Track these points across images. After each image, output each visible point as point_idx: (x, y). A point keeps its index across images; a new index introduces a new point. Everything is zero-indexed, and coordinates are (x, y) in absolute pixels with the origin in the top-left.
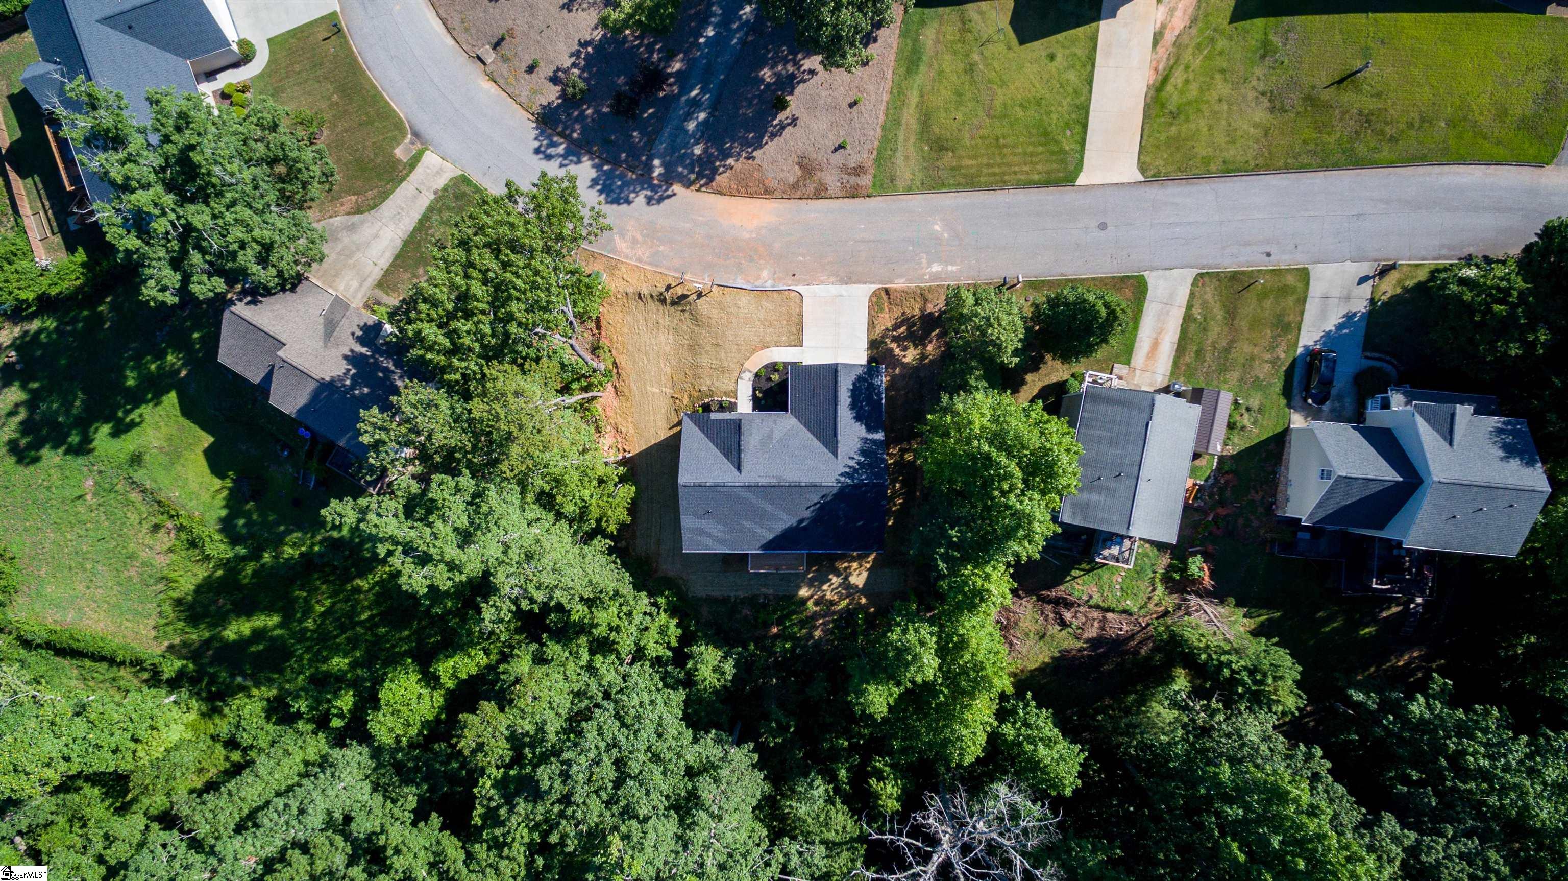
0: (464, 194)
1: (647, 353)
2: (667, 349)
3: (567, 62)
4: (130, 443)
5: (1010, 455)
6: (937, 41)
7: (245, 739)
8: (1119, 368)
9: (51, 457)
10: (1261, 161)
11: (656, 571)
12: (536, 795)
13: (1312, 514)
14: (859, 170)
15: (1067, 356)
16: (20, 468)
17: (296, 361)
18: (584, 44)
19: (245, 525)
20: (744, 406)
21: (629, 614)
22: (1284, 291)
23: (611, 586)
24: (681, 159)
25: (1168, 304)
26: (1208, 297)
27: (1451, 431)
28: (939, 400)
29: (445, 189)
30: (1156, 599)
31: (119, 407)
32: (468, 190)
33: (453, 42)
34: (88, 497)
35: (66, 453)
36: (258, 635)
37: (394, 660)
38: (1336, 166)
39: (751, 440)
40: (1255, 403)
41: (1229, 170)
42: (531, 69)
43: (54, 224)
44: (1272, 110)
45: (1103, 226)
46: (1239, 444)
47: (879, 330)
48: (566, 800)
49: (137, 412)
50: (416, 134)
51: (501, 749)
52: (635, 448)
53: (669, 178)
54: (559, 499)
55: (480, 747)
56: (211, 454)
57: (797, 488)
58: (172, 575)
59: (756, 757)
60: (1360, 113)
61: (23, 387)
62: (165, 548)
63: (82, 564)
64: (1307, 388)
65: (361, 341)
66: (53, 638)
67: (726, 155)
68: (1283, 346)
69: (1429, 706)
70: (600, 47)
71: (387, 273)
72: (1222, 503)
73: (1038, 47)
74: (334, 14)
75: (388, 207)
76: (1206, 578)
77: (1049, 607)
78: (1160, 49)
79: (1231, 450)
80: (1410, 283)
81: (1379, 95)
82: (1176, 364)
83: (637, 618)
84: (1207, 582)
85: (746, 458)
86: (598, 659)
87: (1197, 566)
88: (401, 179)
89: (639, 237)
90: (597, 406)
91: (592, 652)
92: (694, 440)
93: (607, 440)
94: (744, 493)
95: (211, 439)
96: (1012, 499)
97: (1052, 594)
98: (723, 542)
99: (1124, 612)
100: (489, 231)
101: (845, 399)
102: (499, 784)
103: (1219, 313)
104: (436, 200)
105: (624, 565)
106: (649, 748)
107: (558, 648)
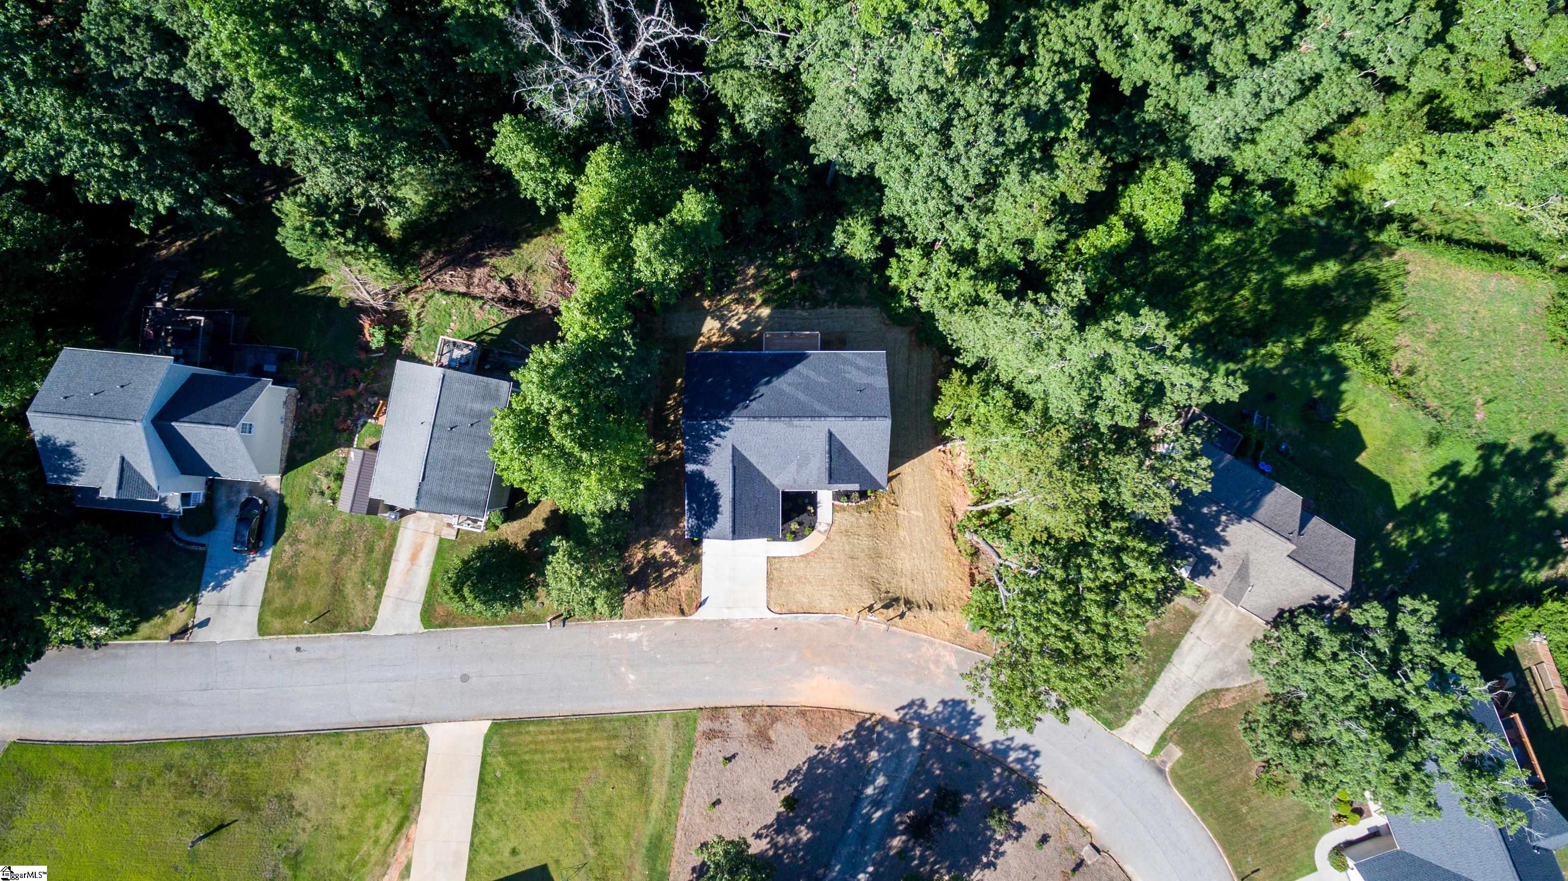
0: (1110, 710)
1: (923, 548)
2: (903, 554)
3: (1008, 846)
4: (1441, 456)
5: (561, 448)
6: (630, 869)
7: (1314, 165)
8: (451, 535)
9: (1520, 441)
10: (304, 745)
11: (912, 332)
12: (1028, 112)
13: (261, 390)
14: (711, 735)
15: (503, 548)
16: (1550, 430)
17: (1275, 539)
18: (991, 865)
19: (1322, 374)
20: (825, 497)
21: (938, 289)
22: (284, 613)
23: (956, 317)
24: (890, 746)
25: (400, 600)
26: (359, 607)
27: (122, 472)
28: (632, 503)
29: (1130, 715)
30: (417, 306)
31: (1453, 493)
32: (1106, 714)
33: (1127, 868)
34: (1480, 402)
35: (1505, 446)
36: (1305, 266)
37: (1170, 242)
38: (228, 740)
39: (819, 462)
40: (316, 500)
41: (336, 735)
42: (1044, 839)
43: (1529, 679)
44: (291, 797)
45: (465, 678)
46: (332, 459)
47: (690, 574)
48: (999, 108)
49: (1435, 487)
50: (1161, 771)
51: (1064, 156)
52: (933, 455)
53: (903, 727)
54: (1009, 403)
55: (1084, 158)
56: (1359, 445)
57: (775, 415)
58: (1393, 325)
59: (812, 150)
60: (201, 794)
61: (1552, 512)
62: (1401, 352)
63: (1484, 335)
64: (264, 514)
65: (1211, 560)
66: (1509, 263)
67: (845, 750)
68: (285, 557)
69: (154, 202)
70: (975, 862)
71: (1186, 629)
72: (350, 400)
73: (527, 863)
75: (1187, 696)
76: (367, 326)
77: (522, 297)
78: (403, 860)
79: (340, 453)
80: (158, 620)
81: (182, 813)
82: (394, 539)
83: (930, 286)
84: (366, 322)
85: (823, 444)
86: (968, 245)
87: (375, 338)
88: (1172, 725)
89: (932, 667)
90: (972, 496)
91: (974, 251)
92: (876, 462)
93: (962, 462)
94: (824, 409)
95: (1359, 460)
96: (559, 405)
97: (518, 311)
98: (846, 361)
99: (448, 293)
100: (1085, 672)
101: (725, 505)
102: (1065, 122)
103: (349, 590)
104: (1137, 704)
105: (944, 338)
106: (918, 158)
107: (1009, 256)
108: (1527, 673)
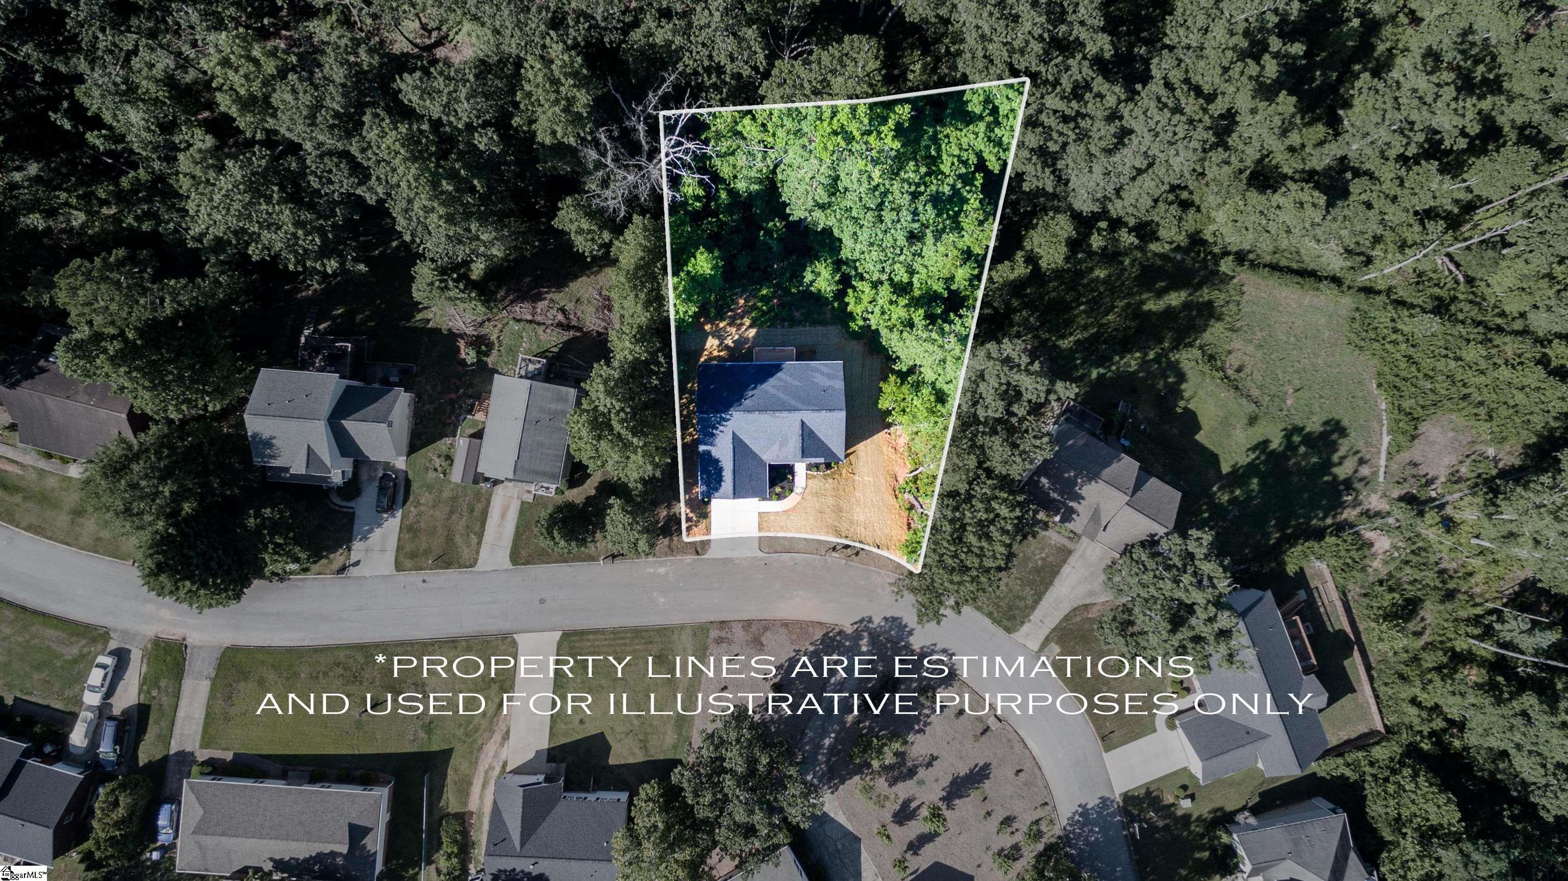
0: (1009, 619)
1: (873, 506)
2: (858, 510)
4: (1258, 433)
5: (619, 435)
6: (664, 734)
7: (1174, 209)
8: (529, 498)
9: (1314, 425)
10: (431, 648)
11: (865, 344)
12: (936, 200)
13: (398, 396)
14: (719, 640)
15: (569, 507)
16: (1337, 417)
17: (1116, 493)
18: (921, 731)
19: (1169, 377)
20: (800, 468)
21: (883, 313)
22: (413, 555)
23: (895, 335)
25: (495, 546)
26: (466, 551)
27: (309, 454)
28: (663, 473)
29: (1023, 623)
30: (496, 331)
31: (1264, 462)
32: (1005, 623)
33: (1021, 732)
34: (1291, 391)
35: (1303, 429)
36: (1160, 294)
39: (794, 442)
40: (431, 475)
41: (452, 642)
43: (1316, 595)
45: (542, 601)
46: (443, 445)
47: (703, 525)
48: (915, 196)
49: (1249, 460)
51: (968, 222)
52: (882, 436)
53: (856, 637)
54: (933, 398)
56: (1197, 427)
57: (762, 410)
58: (1229, 334)
59: (788, 211)
60: (361, 682)
61: (1335, 477)
62: (1234, 354)
63: (1297, 340)
64: (395, 485)
65: (1072, 511)
66: (1316, 285)
68: (411, 516)
69: (324, 265)
71: (1064, 561)
72: (452, 402)
73: (591, 729)
74: (1106, 751)
75: (1065, 609)
76: (462, 347)
77: (574, 323)
78: (504, 728)
79: (448, 441)
80: (324, 561)
82: (488, 502)
83: (877, 310)
84: (462, 344)
85: (798, 430)
86: (905, 279)
87: (469, 355)
88: (1054, 630)
89: (880, 591)
90: (909, 466)
91: (911, 284)
92: (836, 443)
93: (903, 441)
94: (799, 405)
95: (1197, 437)
96: (618, 406)
97: (572, 333)
98: (814, 369)
99: (519, 321)
100: (968, 579)
101: (728, 475)
102: (966, 201)
103: (458, 539)
104: (1028, 616)
105: (887, 350)
106: (861, 227)
107: (935, 287)
108: (1315, 591)
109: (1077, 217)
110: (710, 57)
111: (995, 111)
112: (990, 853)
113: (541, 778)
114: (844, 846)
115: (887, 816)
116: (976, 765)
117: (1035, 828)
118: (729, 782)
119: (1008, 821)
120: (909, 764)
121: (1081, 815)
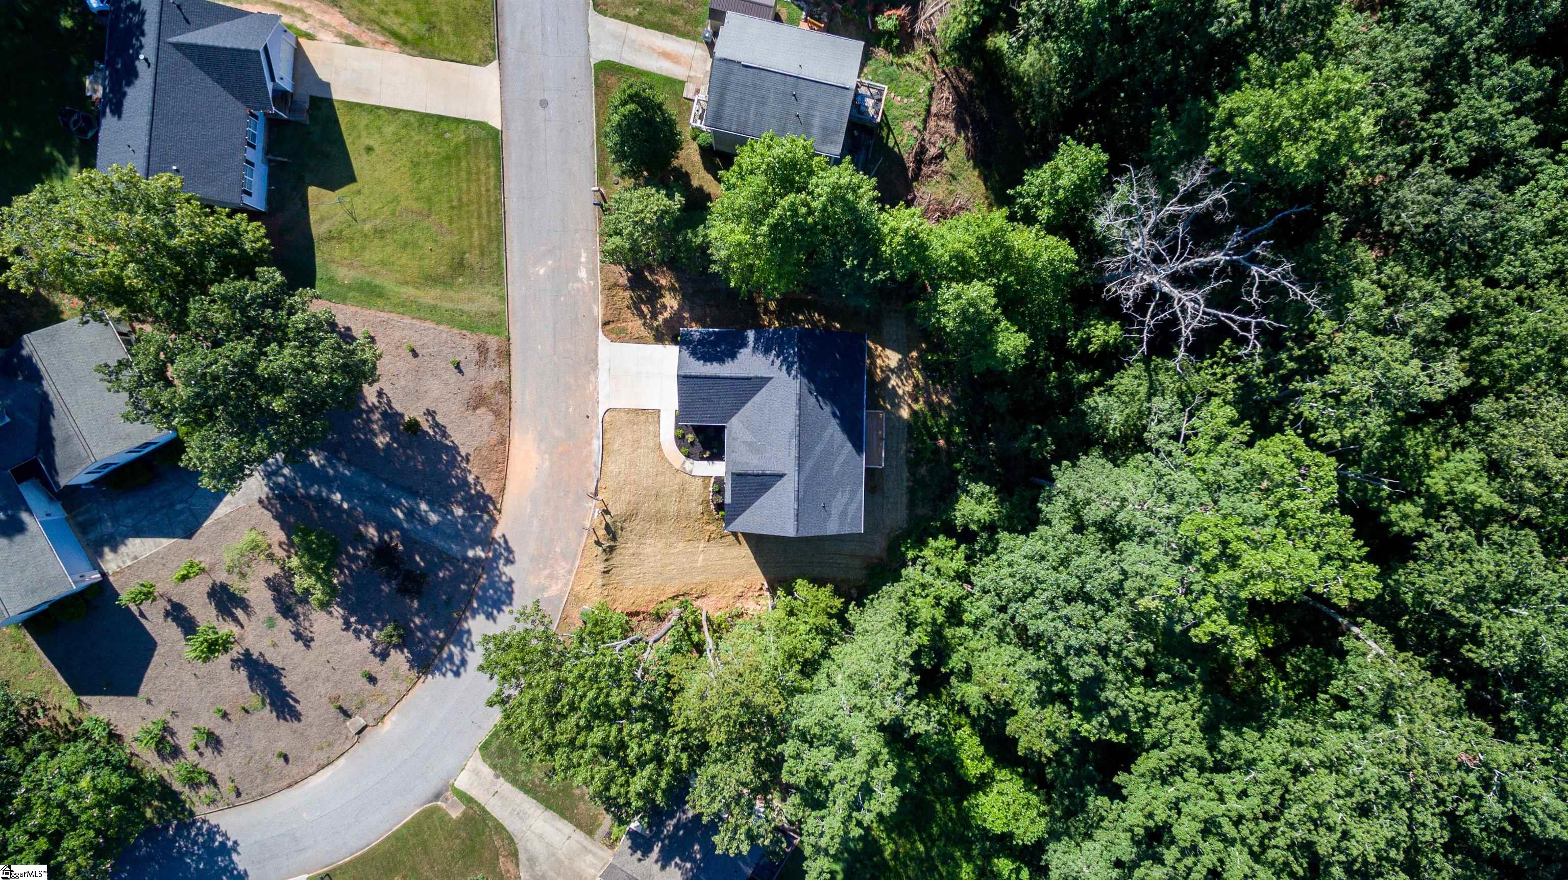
0: (500, 748)
1: (664, 566)
2: (660, 545)
3: (366, 642)
5: (773, 205)
6: (351, 266)
8: (688, 92)
11: (881, 559)
12: (1098, 680)
14: (482, 349)
15: (673, 144)
18: (347, 625)
20: (718, 469)
21: (923, 586)
23: (895, 604)
24: (468, 528)
25: (623, 41)
28: (716, 275)
29: (494, 767)
30: (918, 63)
32: (495, 744)
33: (342, 760)
37: (965, 819)
39: (754, 463)
42: (372, 679)
45: (544, 104)
47: (644, 332)
48: (1103, 651)
50: (437, 797)
51: (1053, 714)
52: (758, 578)
53: (487, 541)
54: (808, 655)
55: (1051, 734)
57: (801, 419)
65: (647, 852)
67: (464, 483)
70: (351, 609)
71: (579, 825)
73: (358, 162)
75: (511, 824)
76: (899, 12)
77: (925, 170)
78: (363, 39)
82: (685, 35)
83: (928, 578)
84: (903, 11)
85: (772, 468)
86: (967, 617)
87: (887, 21)
88: (483, 809)
89: (546, 572)
90: (716, 616)
91: (960, 623)
92: (752, 520)
93: (751, 606)
94: (806, 471)
96: (817, 205)
97: (911, 165)
98: (854, 492)
99: (930, 95)
100: (538, 724)
101: (714, 369)
102: (1087, 716)
104: (505, 775)
105: (874, 591)
106: (1055, 569)
107: (955, 657)
109: (1040, 847)
110: (1335, 360)
111: (1220, 768)
112: (168, 717)
113: (286, 84)
114: (181, 512)
115: (222, 577)
116: (297, 701)
117: (203, 779)
118: (241, 348)
119: (214, 741)
120: (300, 609)
121: (223, 844)
